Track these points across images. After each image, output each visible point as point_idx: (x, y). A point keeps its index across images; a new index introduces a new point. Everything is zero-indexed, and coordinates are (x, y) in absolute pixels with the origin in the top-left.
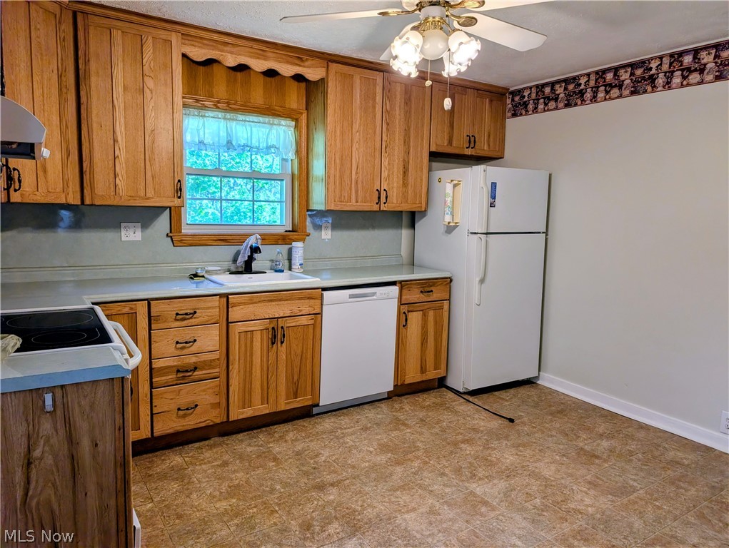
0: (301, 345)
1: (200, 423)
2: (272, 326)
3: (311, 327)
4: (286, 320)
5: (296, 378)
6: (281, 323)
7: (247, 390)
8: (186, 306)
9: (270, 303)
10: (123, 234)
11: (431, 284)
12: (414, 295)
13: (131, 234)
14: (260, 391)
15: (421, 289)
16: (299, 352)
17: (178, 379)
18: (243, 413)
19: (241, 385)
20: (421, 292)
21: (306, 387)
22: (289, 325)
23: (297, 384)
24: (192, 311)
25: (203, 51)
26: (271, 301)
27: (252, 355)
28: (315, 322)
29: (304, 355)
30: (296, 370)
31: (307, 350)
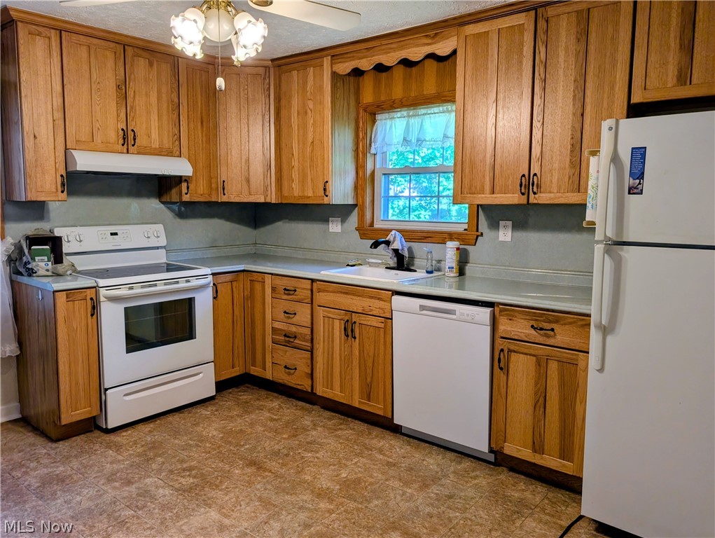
0: (372, 346)
1: (298, 385)
2: (346, 318)
3: (382, 330)
4: (359, 317)
5: (369, 380)
6: (355, 318)
7: (329, 372)
8: (290, 284)
9: (346, 296)
10: (330, 225)
11: (551, 318)
12: (519, 328)
13: (335, 227)
14: (339, 378)
15: (533, 323)
16: (371, 354)
17: (286, 341)
18: (325, 392)
19: (325, 366)
20: (532, 326)
21: (378, 394)
22: (361, 322)
23: (369, 386)
24: (293, 289)
25: (347, 64)
26: (346, 293)
27: (333, 341)
28: (385, 326)
29: (376, 358)
30: (369, 371)
31: (378, 354)
